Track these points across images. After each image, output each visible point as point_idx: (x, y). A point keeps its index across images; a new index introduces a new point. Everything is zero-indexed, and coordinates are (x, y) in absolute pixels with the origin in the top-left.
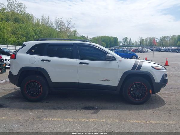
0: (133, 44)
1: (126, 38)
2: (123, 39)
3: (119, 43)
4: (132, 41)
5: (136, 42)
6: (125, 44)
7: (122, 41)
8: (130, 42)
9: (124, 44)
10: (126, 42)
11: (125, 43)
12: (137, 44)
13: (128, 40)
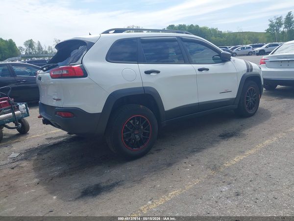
0: (46, 52)
1: (31, 41)
2: (26, 44)
3: (19, 50)
4: (42, 47)
5: (50, 48)
6: (30, 53)
7: (24, 47)
8: (40, 48)
9: (28, 52)
10: (33, 49)
11: (31, 51)
12: (52, 51)
13: (36, 46)
